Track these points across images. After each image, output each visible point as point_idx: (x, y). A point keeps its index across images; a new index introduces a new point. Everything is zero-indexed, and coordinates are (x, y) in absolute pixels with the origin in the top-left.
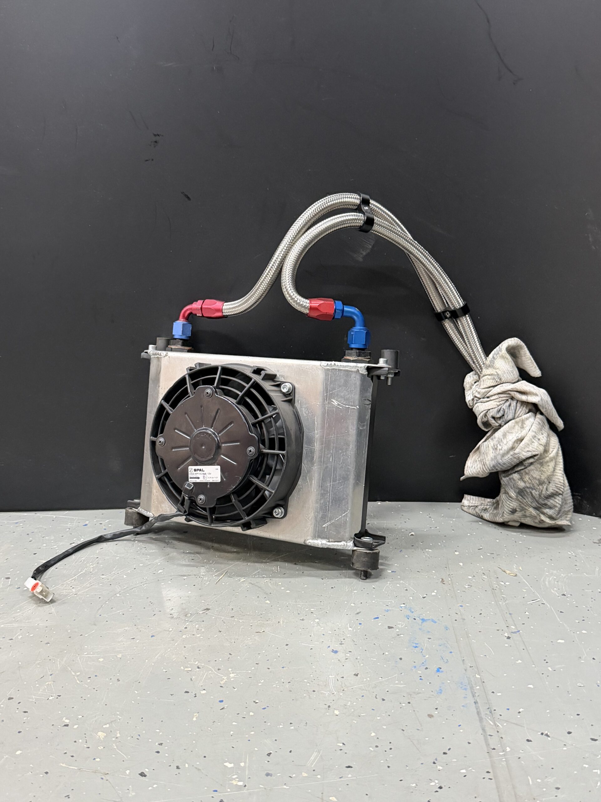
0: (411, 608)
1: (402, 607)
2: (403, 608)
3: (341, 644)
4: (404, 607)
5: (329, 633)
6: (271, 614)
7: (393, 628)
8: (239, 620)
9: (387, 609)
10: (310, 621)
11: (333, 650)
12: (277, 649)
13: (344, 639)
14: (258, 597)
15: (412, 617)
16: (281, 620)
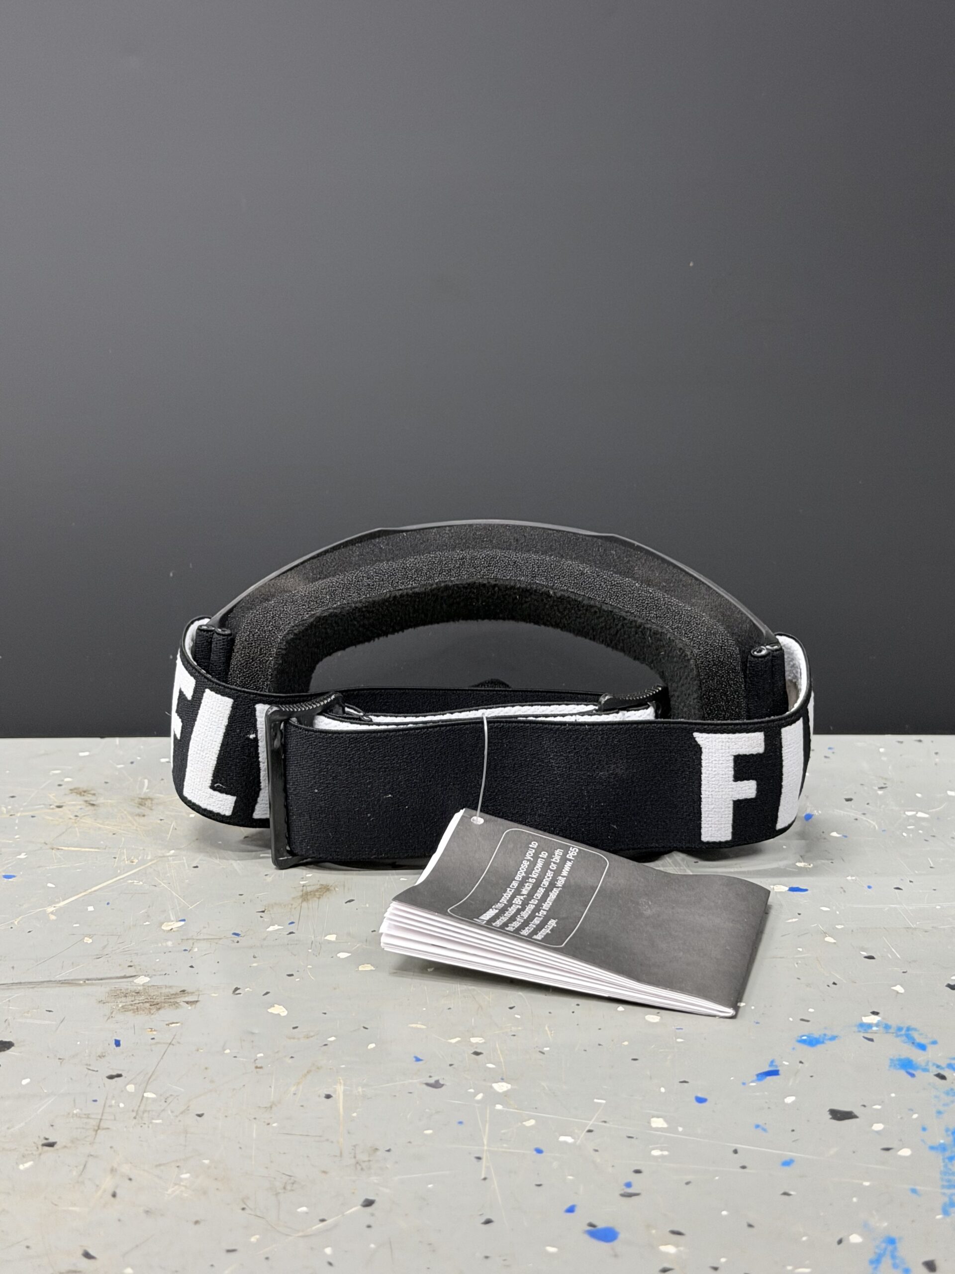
0: (908, 1029)
1: (870, 1026)
2: (875, 1028)
3: (630, 1195)
4: (877, 1025)
5: (566, 1143)
6: (290, 1061)
7: (856, 1117)
8: (145, 1092)
9: (808, 1037)
10: (472, 1090)
11: (591, 1225)
12: (322, 1225)
13: (638, 1172)
14: (237, 989)
15: (926, 1070)
16: (340, 1089)
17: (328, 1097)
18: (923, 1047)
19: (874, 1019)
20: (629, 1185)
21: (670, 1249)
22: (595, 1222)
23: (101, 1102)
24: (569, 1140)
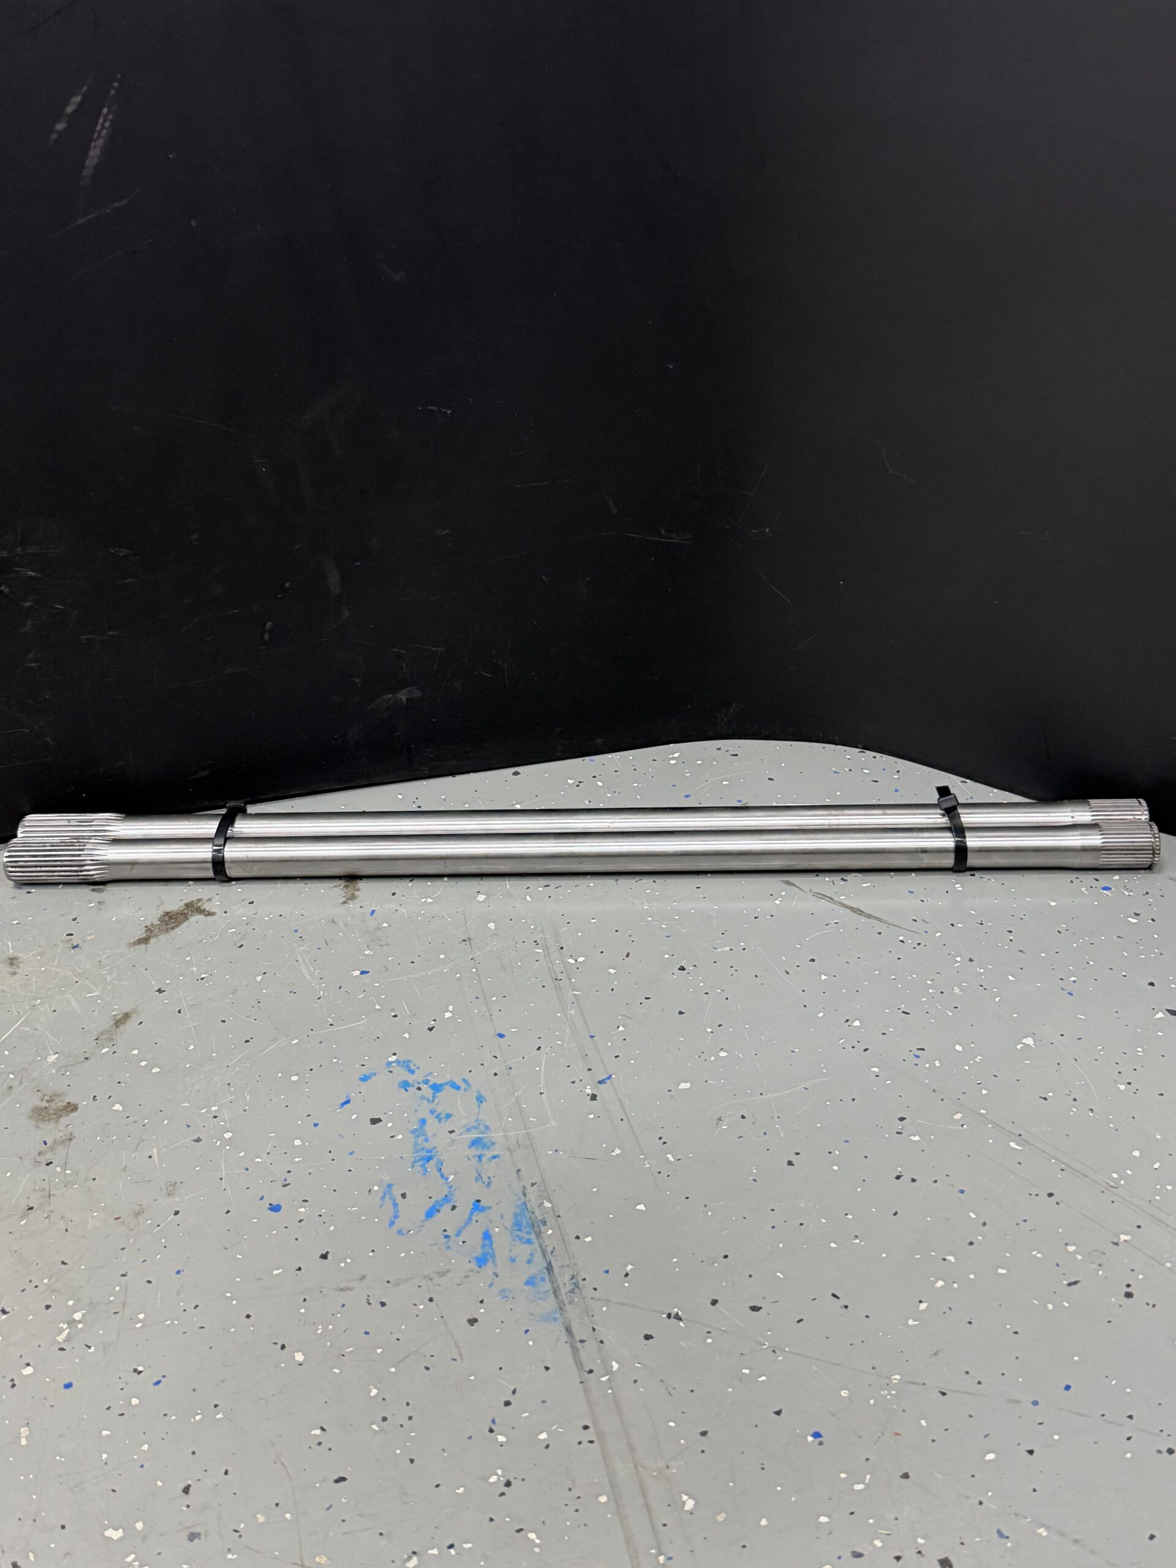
0: (408, 1062)
2: (394, 1064)
3: (286, 1186)
4: (394, 1062)
5: (258, 1162)
6: (129, 1138)
7: (382, 1121)
8: (65, 1170)
9: (364, 1076)
10: (214, 1140)
11: (270, 1204)
12: (159, 1228)
13: (289, 1172)
14: (95, 1097)
15: (413, 1086)
16: (155, 1151)
17: (150, 1157)
18: (412, 1072)
19: (393, 1058)
20: (285, 1180)
21: (303, 1210)
22: (272, 1203)
23: (47, 1180)
24: (259, 1160)
